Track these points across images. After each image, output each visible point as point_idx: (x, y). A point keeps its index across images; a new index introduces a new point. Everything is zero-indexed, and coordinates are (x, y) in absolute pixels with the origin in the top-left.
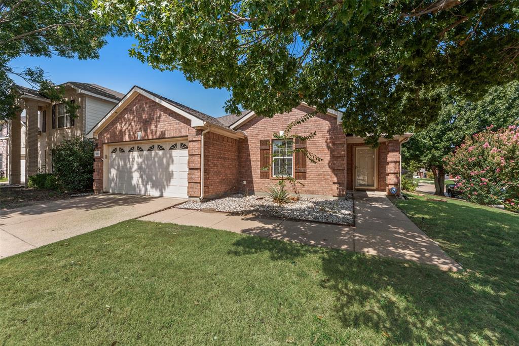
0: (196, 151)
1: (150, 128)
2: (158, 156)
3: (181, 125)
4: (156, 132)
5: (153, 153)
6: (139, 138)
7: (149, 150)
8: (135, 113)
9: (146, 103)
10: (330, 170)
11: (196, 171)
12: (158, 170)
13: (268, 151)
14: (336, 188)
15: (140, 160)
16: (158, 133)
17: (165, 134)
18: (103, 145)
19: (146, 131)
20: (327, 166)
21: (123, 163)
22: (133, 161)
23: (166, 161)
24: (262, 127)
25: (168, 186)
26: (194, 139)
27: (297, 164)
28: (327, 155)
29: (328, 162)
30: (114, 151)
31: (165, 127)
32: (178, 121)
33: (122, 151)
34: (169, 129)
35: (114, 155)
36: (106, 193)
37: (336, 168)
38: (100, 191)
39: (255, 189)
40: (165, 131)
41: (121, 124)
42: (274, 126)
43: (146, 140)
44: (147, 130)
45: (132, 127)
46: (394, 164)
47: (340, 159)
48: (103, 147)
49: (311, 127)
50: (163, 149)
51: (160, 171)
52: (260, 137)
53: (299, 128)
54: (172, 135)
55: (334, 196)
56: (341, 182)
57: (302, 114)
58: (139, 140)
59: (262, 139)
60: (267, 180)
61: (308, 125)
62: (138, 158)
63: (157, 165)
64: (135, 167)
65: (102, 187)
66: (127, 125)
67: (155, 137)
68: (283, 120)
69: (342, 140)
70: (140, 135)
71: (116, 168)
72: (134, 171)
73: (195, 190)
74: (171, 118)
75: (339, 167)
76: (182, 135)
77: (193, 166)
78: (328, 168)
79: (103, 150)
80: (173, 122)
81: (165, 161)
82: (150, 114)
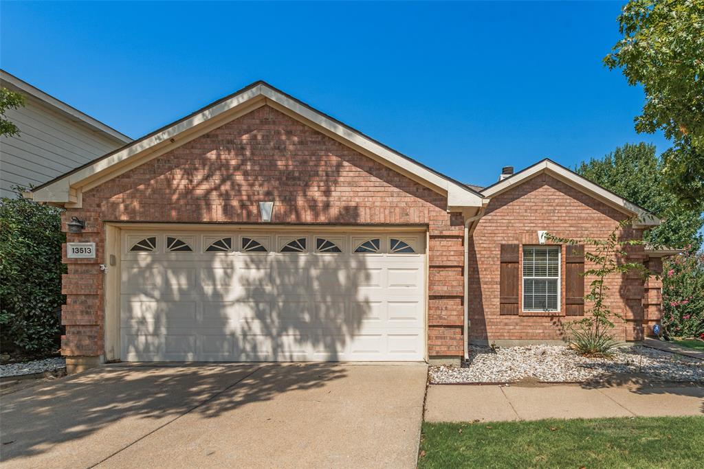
0: (452, 258)
1: (305, 195)
2: (321, 264)
3: (406, 199)
4: (327, 206)
5: (303, 258)
6: (265, 217)
7: (285, 250)
8: (248, 153)
9: (289, 133)
10: (622, 300)
11: (451, 302)
12: (319, 298)
13: (516, 265)
14: (632, 329)
15: (254, 274)
16: (334, 212)
17: (357, 215)
18: (103, 227)
19: (289, 201)
20: (618, 294)
21: (183, 281)
22: (228, 276)
23: (348, 277)
24: (504, 221)
25: (352, 335)
26: (445, 233)
27: (568, 288)
28: (617, 277)
29: (618, 287)
30: (147, 245)
31: (357, 200)
32: (398, 190)
33: (177, 245)
34: (368, 204)
35: (144, 257)
36: (116, 363)
37: (631, 297)
38: (91, 359)
39: (489, 334)
40: (356, 208)
41: (189, 173)
42: (527, 221)
43: (289, 224)
44: (295, 200)
45: (236, 187)
46: (655, 291)
47: (637, 283)
48: (104, 232)
49: (592, 229)
50: (336, 250)
51: (325, 302)
52: (499, 238)
53: (572, 229)
54: (380, 218)
55: (627, 341)
56: (638, 318)
57: (577, 204)
58: (266, 223)
59: (504, 242)
60: (513, 317)
61: (587, 225)
62: (248, 267)
63: (316, 285)
64: (237, 290)
65: (102, 347)
66: (216, 179)
67: (322, 218)
68: (543, 211)
69: (639, 253)
70: (268, 210)
71: (157, 294)
72: (233, 303)
73: (450, 342)
74: (373, 179)
75: (635, 295)
76: (412, 221)
77: (441, 289)
78: (619, 297)
79: (103, 241)
80: (383, 189)
81: (342, 276)
82: (305, 162)
